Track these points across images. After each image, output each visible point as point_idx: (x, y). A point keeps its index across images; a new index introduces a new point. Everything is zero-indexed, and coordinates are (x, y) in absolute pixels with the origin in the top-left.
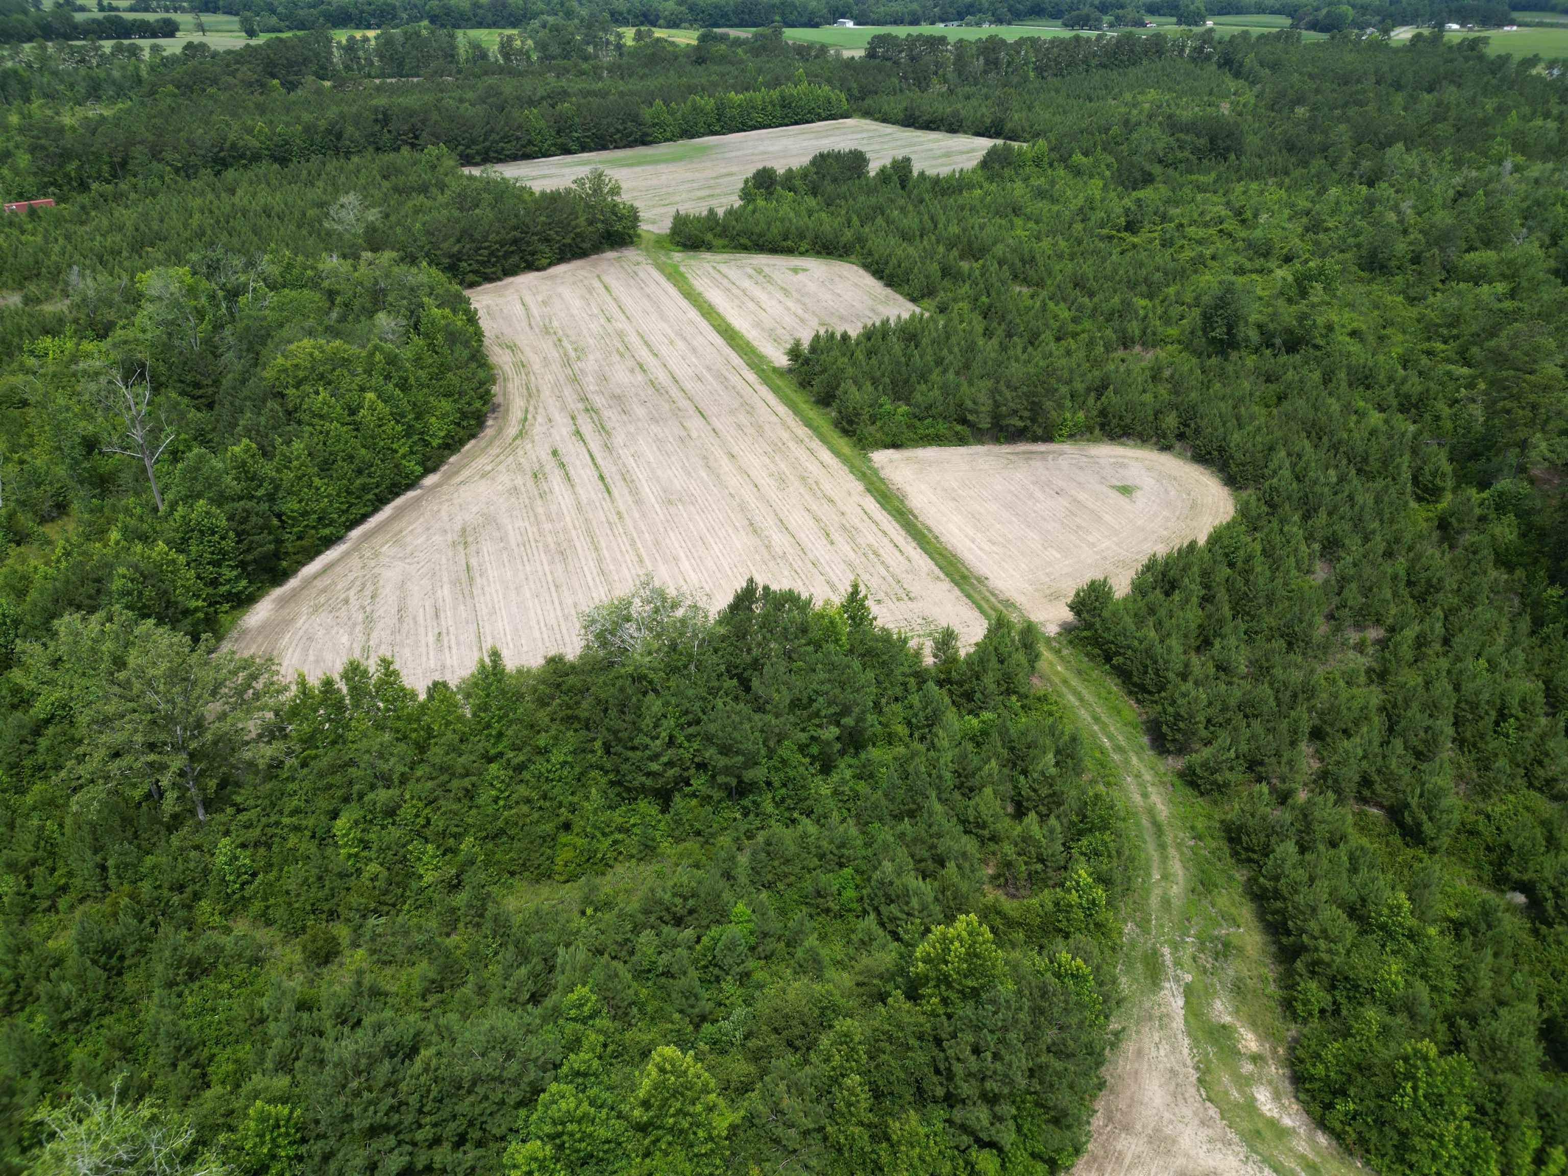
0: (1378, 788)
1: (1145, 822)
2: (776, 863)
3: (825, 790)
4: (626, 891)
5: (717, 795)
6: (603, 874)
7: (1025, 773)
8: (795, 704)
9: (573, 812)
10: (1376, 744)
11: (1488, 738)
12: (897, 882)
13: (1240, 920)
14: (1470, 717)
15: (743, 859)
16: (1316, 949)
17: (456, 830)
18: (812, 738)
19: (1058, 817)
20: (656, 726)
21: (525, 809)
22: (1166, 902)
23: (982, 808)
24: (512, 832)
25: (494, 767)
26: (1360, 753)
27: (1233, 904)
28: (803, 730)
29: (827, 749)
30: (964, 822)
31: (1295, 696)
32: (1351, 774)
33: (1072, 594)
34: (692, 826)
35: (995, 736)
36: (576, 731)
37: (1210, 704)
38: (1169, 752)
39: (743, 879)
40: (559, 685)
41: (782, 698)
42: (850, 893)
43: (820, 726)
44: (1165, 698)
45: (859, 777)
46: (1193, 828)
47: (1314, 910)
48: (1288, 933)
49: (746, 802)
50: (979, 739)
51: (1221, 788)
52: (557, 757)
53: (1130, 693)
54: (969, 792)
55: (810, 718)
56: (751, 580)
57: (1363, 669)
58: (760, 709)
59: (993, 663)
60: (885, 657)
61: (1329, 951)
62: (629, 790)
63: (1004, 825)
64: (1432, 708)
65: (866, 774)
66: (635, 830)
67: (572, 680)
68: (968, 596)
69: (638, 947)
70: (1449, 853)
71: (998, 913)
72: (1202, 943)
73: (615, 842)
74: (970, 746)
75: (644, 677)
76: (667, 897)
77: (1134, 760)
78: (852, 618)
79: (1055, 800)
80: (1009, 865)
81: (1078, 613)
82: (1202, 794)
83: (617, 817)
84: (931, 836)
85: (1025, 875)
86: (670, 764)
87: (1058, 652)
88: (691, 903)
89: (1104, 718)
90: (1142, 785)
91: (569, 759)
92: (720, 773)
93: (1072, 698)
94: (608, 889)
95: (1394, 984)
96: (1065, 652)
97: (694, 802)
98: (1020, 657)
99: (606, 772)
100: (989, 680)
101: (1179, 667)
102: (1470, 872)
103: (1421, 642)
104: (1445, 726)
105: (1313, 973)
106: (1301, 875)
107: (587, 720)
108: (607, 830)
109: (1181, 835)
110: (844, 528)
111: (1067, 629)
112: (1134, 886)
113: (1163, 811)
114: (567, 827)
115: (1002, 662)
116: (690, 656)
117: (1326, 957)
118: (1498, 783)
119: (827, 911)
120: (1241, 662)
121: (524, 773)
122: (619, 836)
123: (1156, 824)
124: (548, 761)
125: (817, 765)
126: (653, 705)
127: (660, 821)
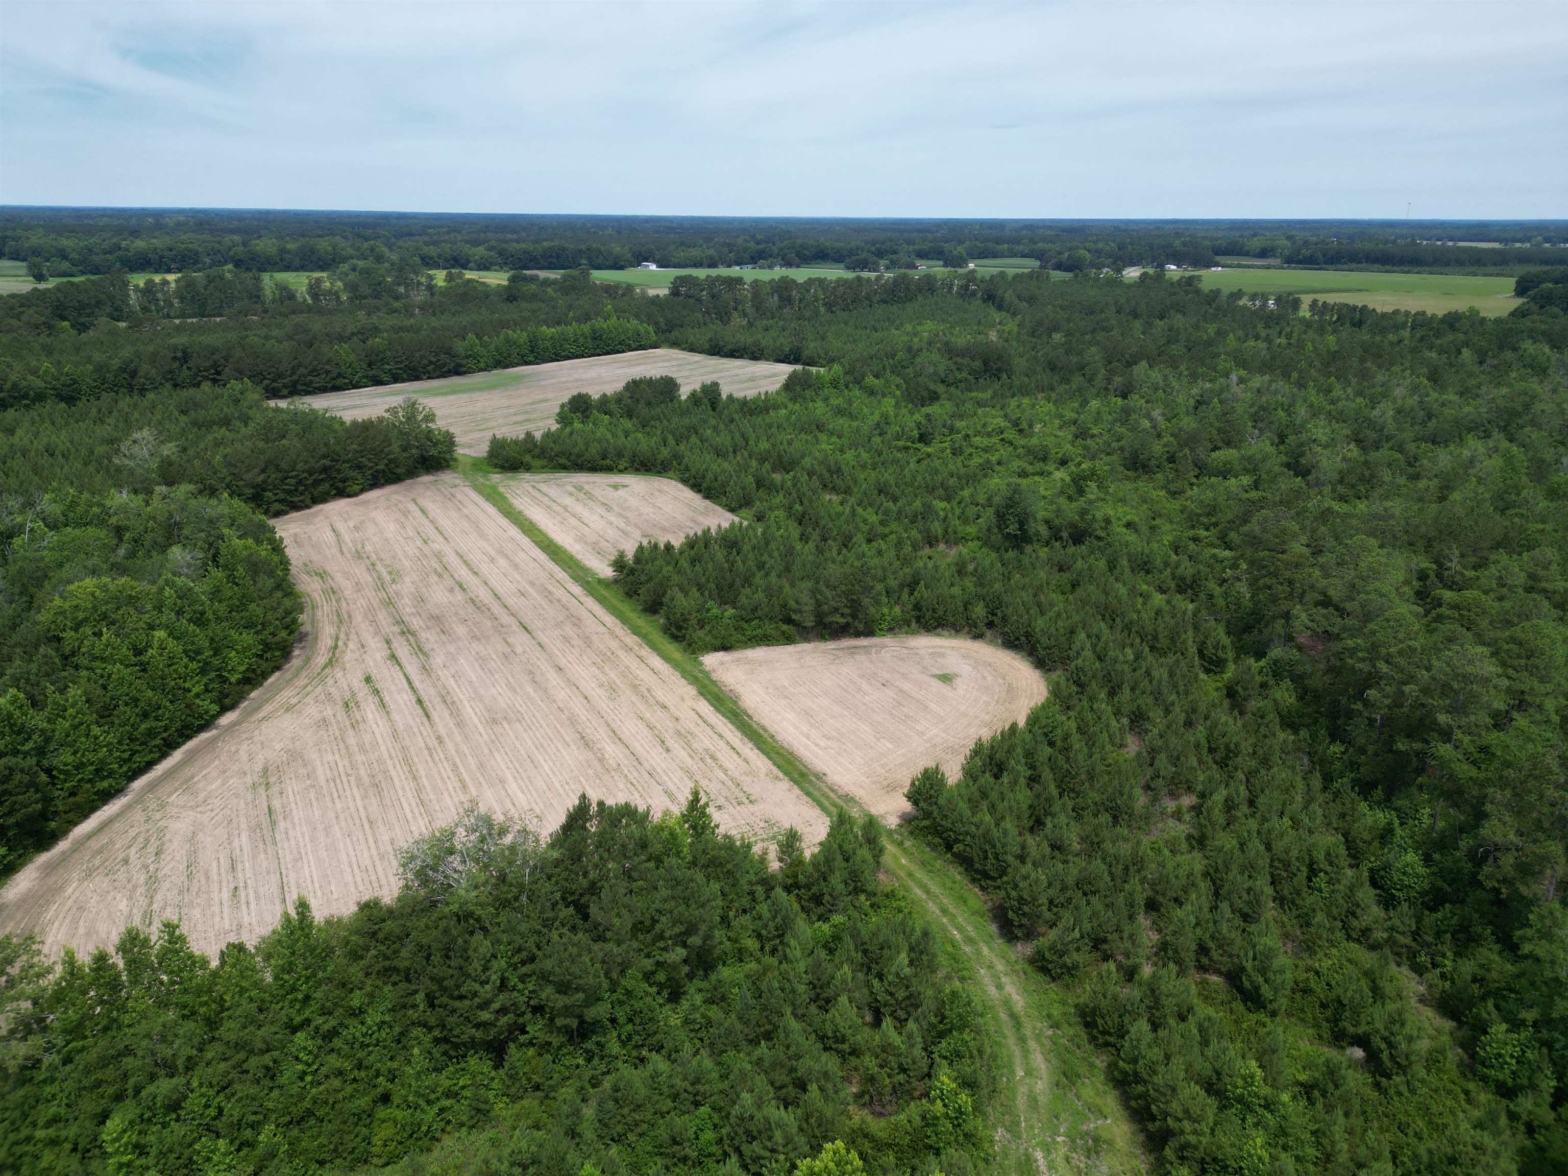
0: (1215, 955)
1: (1003, 1016)
2: (626, 1111)
3: (675, 1020)
4: (456, 1167)
5: (556, 1040)
6: (429, 1150)
7: (880, 977)
8: (638, 928)
9: (392, 1081)
10: (1206, 910)
11: (1304, 894)
12: (758, 1115)
13: (1106, 1111)
14: (1284, 874)
15: (589, 1112)
16: (1182, 1132)
17: (253, 1118)
18: (658, 964)
19: (917, 1020)
20: (485, 969)
21: (336, 1083)
22: (1033, 1101)
23: (838, 1019)
24: (321, 1113)
25: (299, 1037)
26: (1194, 921)
27: (1098, 1094)
28: (648, 956)
29: (674, 974)
30: (822, 1038)
31: (1126, 869)
32: (1188, 943)
33: (908, 784)
34: (529, 1080)
35: (848, 940)
36: (395, 984)
37: (1050, 884)
38: (1017, 938)
39: (589, 1135)
40: (374, 934)
41: (621, 922)
42: (709, 1135)
43: (665, 949)
44: (1007, 883)
45: (710, 1001)
46: (1049, 1016)
47: (1174, 1090)
48: (1153, 1118)
49: (589, 1045)
50: (831, 946)
51: (1071, 970)
52: (373, 1018)
53: (974, 880)
54: (825, 1003)
55: (654, 941)
56: (583, 797)
57: (1183, 836)
58: (601, 938)
59: (839, 862)
60: (729, 866)
61: (1195, 1132)
62: (456, 1046)
63: (864, 1036)
64: (1250, 869)
65: (718, 998)
66: (465, 1093)
67: (389, 925)
68: (808, 794)
70: (1289, 1015)
71: (866, 1136)
72: (1073, 1141)
73: (442, 1110)
74: (823, 954)
75: (470, 915)
76: (504, 1168)
77: (985, 951)
78: (693, 827)
79: (913, 1002)
80: (872, 1079)
81: (916, 803)
82: (1054, 979)
83: (444, 1081)
84: (790, 1058)
85: (888, 1089)
86: (503, 1011)
87: (900, 844)
89: (952, 909)
90: (996, 977)
91: (387, 1018)
92: (559, 1015)
93: (918, 892)
94: (435, 1168)
95: (1260, 1159)
96: (907, 844)
97: (531, 1052)
98: (864, 853)
99: (431, 1029)
100: (836, 880)
101: (1017, 850)
102: (1310, 1031)
103: (1230, 806)
104: (1263, 884)
105: (1182, 1158)
106: (1156, 1054)
107: (408, 970)
108: (432, 1097)
109: (1039, 1025)
110: (678, 733)
111: (907, 820)
112: (1000, 1087)
113: (1019, 1001)
114: (386, 1099)
115: (847, 860)
116: (521, 886)
117: (1192, 1139)
118: (1320, 938)
119: (684, 1159)
120: (1073, 838)
121: (335, 1040)
122: (447, 1103)
123: (1013, 1016)
124: (363, 1023)
125: (665, 993)
126: (481, 945)
127: (493, 1079)
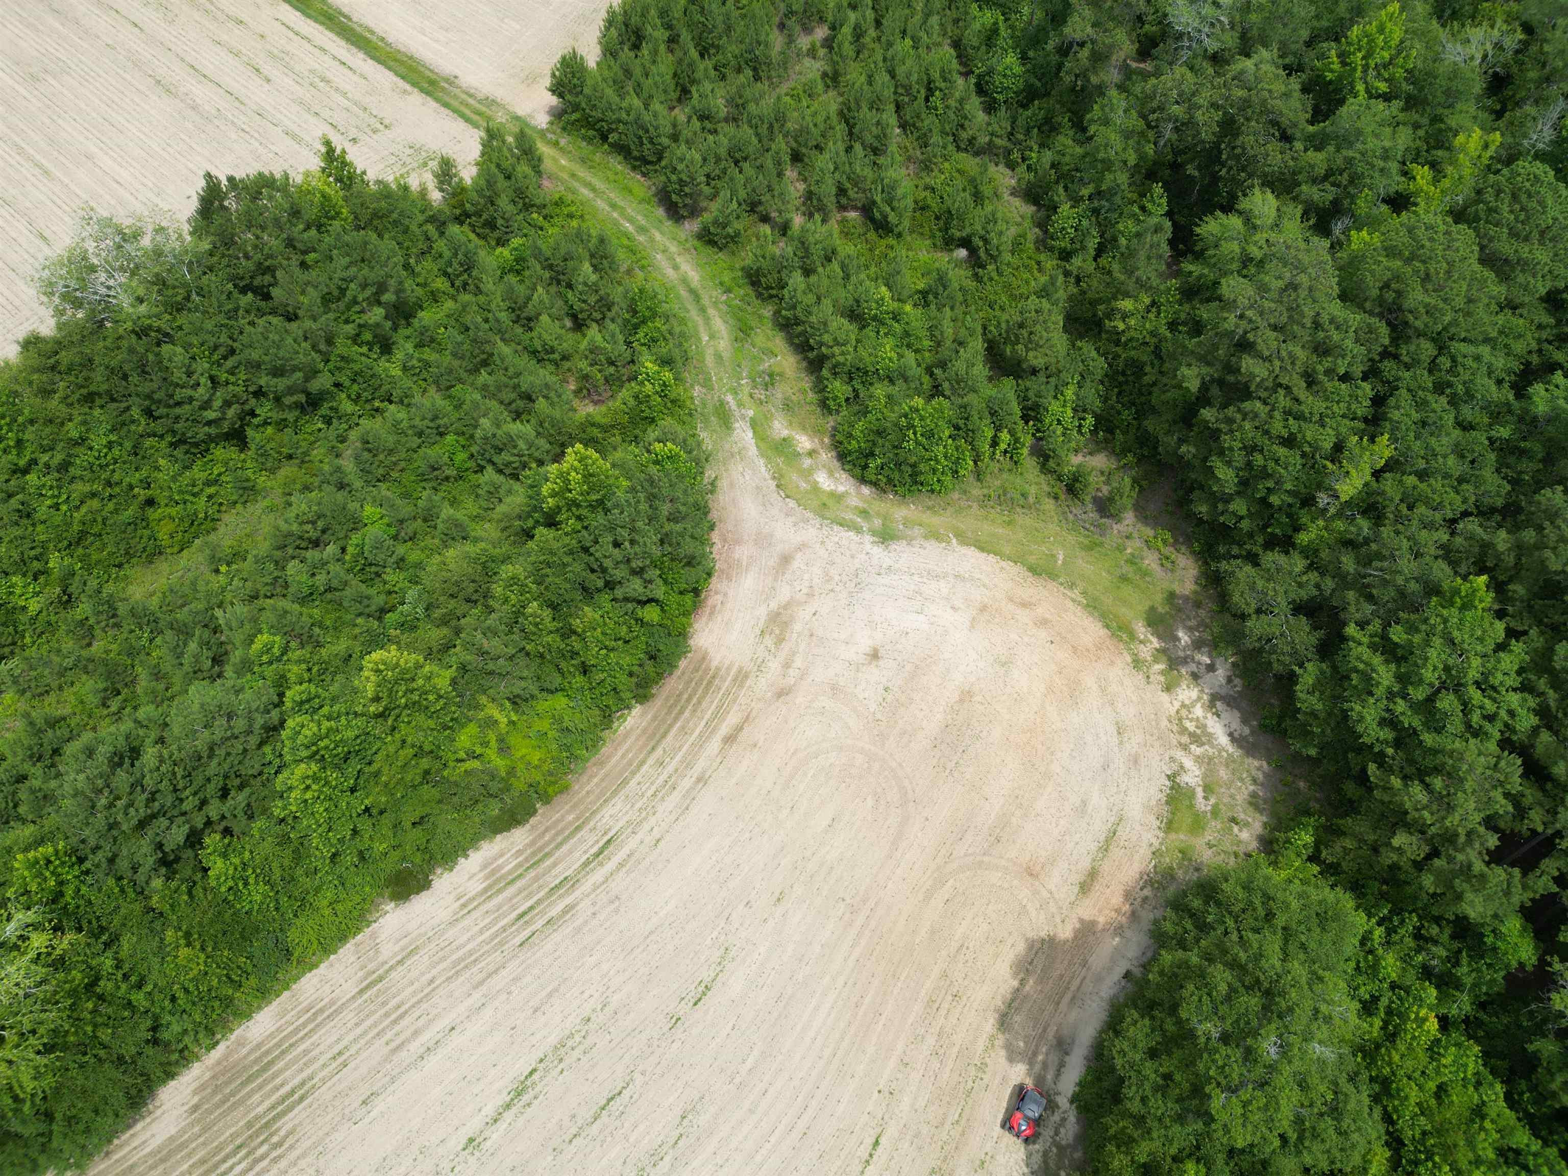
0: (851, 193)
1: (683, 293)
2: (382, 457)
3: (396, 372)
4: (247, 535)
5: (291, 416)
6: (215, 529)
7: (570, 286)
8: (327, 300)
9: (149, 487)
10: (842, 153)
11: (923, 116)
12: (499, 432)
13: (776, 351)
14: (906, 99)
15: (348, 464)
16: (833, 356)
17: (33, 553)
18: (360, 326)
19: (613, 320)
20: (189, 374)
21: (95, 504)
22: (719, 357)
23: (545, 336)
24: (95, 530)
25: (32, 478)
26: (832, 168)
27: (768, 339)
28: (347, 322)
29: (378, 331)
30: (534, 353)
31: (771, 127)
32: (828, 189)
33: (548, 73)
34: (279, 453)
35: (532, 262)
36: (102, 407)
37: (705, 160)
38: (684, 217)
39: (358, 484)
40: (53, 368)
41: (310, 299)
42: (461, 456)
43: (362, 311)
44: (665, 167)
45: (419, 345)
46: (721, 284)
47: (825, 324)
48: (812, 349)
49: (324, 410)
50: (518, 267)
51: (734, 239)
52: (98, 441)
53: (634, 168)
54: (529, 323)
55: (348, 308)
56: (208, 176)
57: (818, 76)
58: (291, 317)
59: (502, 183)
60: (395, 216)
61: (843, 354)
62: (196, 445)
63: (569, 341)
64: (876, 105)
65: (426, 340)
66: (223, 478)
67: (65, 357)
68: (446, 105)
69: (290, 579)
70: (912, 232)
71: (593, 425)
72: (754, 381)
73: (210, 497)
74: (512, 279)
75: (150, 327)
76: (295, 527)
77: (658, 236)
78: (339, 180)
79: (606, 305)
80: (586, 377)
81: (561, 96)
82: (721, 249)
83: (198, 473)
84: (511, 378)
85: (602, 381)
86: (227, 404)
87: (556, 144)
88: (320, 524)
89: (621, 203)
90: (671, 259)
91: (113, 438)
92: (285, 396)
93: (585, 192)
94: (227, 542)
95: (890, 359)
96: (563, 142)
97: (270, 430)
98: (523, 169)
99: (162, 437)
100: (504, 203)
101: (669, 130)
102: (928, 242)
103: (858, 33)
104: (890, 118)
105: (835, 374)
106: (810, 299)
107: (108, 392)
108: (196, 490)
109: (714, 293)
110: (270, 54)
111: (558, 115)
112: (690, 354)
113: (694, 276)
114: (150, 502)
115: (508, 177)
116: (185, 285)
117: (841, 359)
118: (935, 156)
119: (447, 479)
120: (719, 105)
121: (72, 469)
122: (212, 490)
123: (692, 292)
124: (91, 449)
125: (376, 349)
126: (174, 353)
127: (244, 461)
